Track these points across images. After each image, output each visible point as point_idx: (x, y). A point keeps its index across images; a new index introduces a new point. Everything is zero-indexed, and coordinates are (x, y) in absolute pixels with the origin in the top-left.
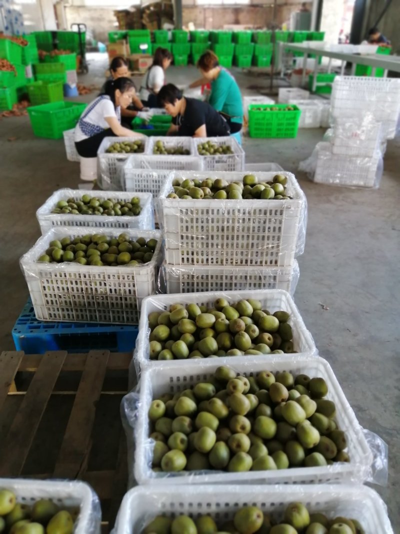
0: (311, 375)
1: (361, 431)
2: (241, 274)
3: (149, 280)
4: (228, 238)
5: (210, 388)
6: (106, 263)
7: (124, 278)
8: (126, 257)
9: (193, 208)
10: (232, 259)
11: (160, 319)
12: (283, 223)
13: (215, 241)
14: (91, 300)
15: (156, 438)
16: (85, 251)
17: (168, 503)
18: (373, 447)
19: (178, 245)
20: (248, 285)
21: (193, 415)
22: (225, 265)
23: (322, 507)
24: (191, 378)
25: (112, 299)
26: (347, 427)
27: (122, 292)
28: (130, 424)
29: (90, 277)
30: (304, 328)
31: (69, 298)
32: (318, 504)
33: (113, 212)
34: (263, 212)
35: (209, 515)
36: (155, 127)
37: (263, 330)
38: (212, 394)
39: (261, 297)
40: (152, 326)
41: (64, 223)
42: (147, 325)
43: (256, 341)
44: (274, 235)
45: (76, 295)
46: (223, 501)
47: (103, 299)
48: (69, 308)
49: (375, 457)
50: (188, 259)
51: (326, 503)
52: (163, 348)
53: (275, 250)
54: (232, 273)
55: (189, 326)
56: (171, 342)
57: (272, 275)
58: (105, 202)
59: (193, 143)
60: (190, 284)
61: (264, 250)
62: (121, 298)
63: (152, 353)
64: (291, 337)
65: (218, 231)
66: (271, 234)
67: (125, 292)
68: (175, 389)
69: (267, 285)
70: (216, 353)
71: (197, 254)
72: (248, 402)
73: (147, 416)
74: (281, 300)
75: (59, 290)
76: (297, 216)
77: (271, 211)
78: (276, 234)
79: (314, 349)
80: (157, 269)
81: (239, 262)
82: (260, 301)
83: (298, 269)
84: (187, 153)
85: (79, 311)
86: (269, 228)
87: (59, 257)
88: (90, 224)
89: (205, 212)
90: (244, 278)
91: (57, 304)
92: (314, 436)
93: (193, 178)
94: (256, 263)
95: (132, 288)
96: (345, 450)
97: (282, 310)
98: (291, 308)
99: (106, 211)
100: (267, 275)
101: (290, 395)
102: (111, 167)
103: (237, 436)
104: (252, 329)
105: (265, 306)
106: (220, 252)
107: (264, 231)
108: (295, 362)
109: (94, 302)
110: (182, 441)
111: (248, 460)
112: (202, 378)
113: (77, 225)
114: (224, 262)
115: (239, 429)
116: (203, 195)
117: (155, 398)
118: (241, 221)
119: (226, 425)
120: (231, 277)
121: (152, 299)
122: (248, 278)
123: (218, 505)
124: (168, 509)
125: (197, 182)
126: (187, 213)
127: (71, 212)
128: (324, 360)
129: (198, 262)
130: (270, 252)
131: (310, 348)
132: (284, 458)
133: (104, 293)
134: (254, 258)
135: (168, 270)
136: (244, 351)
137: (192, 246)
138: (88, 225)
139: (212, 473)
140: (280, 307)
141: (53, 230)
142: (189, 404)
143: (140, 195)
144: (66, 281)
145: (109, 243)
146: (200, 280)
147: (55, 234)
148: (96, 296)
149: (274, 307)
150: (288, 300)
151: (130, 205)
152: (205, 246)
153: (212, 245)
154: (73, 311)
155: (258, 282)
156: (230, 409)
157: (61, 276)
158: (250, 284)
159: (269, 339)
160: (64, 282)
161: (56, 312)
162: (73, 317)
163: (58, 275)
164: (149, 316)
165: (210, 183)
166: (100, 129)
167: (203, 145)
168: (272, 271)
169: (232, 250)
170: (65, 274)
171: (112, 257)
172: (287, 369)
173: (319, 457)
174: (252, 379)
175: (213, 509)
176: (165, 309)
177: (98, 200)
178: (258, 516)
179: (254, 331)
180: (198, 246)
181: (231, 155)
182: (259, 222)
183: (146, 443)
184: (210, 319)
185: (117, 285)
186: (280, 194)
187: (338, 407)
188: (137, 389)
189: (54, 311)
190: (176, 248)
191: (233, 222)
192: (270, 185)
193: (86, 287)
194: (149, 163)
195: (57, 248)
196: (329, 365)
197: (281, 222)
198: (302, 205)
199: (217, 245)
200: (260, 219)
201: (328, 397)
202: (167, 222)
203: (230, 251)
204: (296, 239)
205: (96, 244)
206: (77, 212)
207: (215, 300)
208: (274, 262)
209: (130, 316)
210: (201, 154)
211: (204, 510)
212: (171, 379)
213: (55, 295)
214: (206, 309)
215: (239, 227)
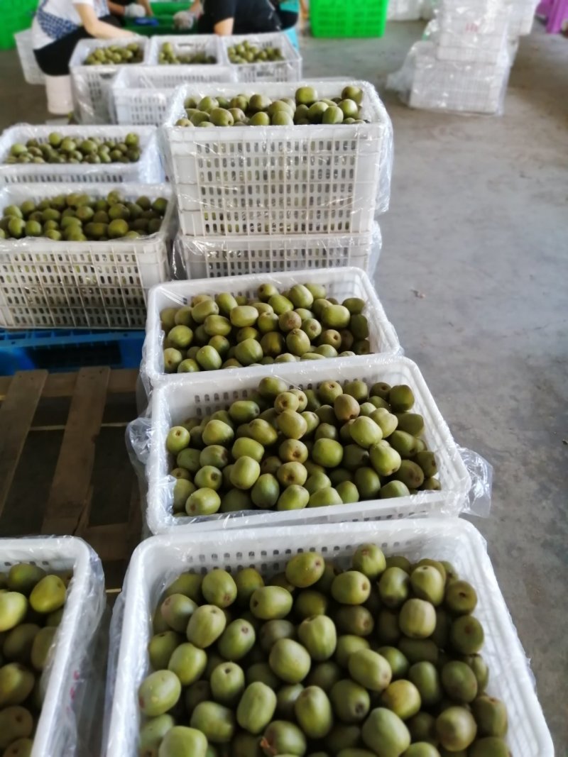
0: (392, 382)
1: (456, 450)
2: (295, 248)
3: (159, 261)
4: (273, 191)
5: (252, 407)
6: (91, 236)
7: (120, 260)
8: (120, 226)
9: (217, 141)
10: (281, 224)
11: (177, 318)
12: (356, 162)
13: (255, 196)
14: (74, 295)
15: (178, 476)
16: (59, 221)
17: (196, 555)
18: (473, 470)
19: (198, 204)
20: (307, 263)
21: (228, 444)
22: (272, 234)
23: (403, 547)
24: (226, 395)
25: (106, 293)
26: (438, 447)
27: (120, 281)
28: (140, 460)
29: (68, 259)
30: (385, 319)
31: (41, 292)
32: (397, 544)
33: (97, 159)
34: (325, 145)
35: (252, 567)
36: (161, 21)
37: (326, 326)
38: (255, 414)
39: (325, 280)
40: (167, 327)
41: (25, 179)
42: (159, 327)
43: (317, 342)
44: (343, 182)
45: (51, 288)
46: (270, 548)
47: (92, 293)
48: (44, 309)
49: (474, 482)
50: (215, 226)
51: (408, 543)
52: (185, 357)
53: (344, 208)
54: (283, 246)
55: (220, 326)
56: (195, 348)
57: (341, 246)
58: (85, 142)
59: (221, 44)
60: (222, 266)
61: (328, 207)
62: (119, 291)
63: (168, 365)
64: (367, 333)
65: (258, 179)
66: (339, 181)
67: (124, 280)
68: (204, 411)
69: (334, 263)
70: (260, 361)
71: (229, 217)
72: (304, 423)
73: (164, 448)
74: (353, 282)
75: (24, 281)
76: (377, 151)
77: (337, 143)
78: (347, 182)
79: (398, 347)
80: (170, 243)
81: (292, 228)
82: (324, 286)
83: (380, 237)
84: (213, 61)
85: (59, 311)
86: (336, 172)
87: (19, 231)
88: (64, 178)
89: (236, 148)
90: (300, 252)
91: (24, 302)
92: (393, 459)
93: (217, 95)
94: (318, 228)
95: (133, 274)
96: (436, 477)
97: (355, 297)
98: (368, 293)
99: (87, 157)
100: (333, 247)
101: (361, 409)
102: (93, 88)
103: (288, 465)
104: (311, 325)
105: (331, 293)
106: (262, 213)
107: (328, 177)
108: (370, 366)
109: (79, 298)
110: (214, 477)
111: (303, 495)
112: (240, 395)
113: (43, 180)
114: (271, 229)
115: (291, 457)
116: (232, 120)
117: (174, 423)
118: (291, 161)
119: (274, 453)
120: (282, 254)
121: (164, 287)
122: (307, 252)
123: (264, 553)
124: (197, 563)
125: (224, 102)
126: (208, 151)
127: (32, 161)
128: (411, 361)
129: (230, 231)
130: (338, 210)
131: (392, 346)
132: (353, 490)
133: (92, 283)
134: (315, 222)
135: (185, 245)
136: (300, 356)
137: (220, 206)
138: (61, 180)
139: (255, 514)
140: (352, 293)
141: (6, 190)
142: (223, 429)
143: (139, 130)
144: (33, 267)
145: (95, 207)
146: (236, 260)
147: (10, 196)
148: (81, 289)
149: (344, 293)
150: (363, 282)
151: (124, 147)
152: (239, 204)
153: (251, 202)
154: (50, 312)
155: (322, 259)
156: (280, 432)
157: (24, 259)
158: (310, 262)
159: (336, 338)
160: (30, 268)
161: (25, 315)
162: (51, 322)
163: (20, 258)
164: (161, 315)
165: (244, 101)
166: (71, 26)
167: (237, 48)
168: (341, 240)
169: (281, 210)
170: (30, 256)
171: (98, 228)
172: (359, 376)
173: (400, 486)
174: (311, 392)
175: (258, 559)
176: (185, 303)
177: (74, 141)
178: (318, 564)
179: (314, 328)
180: (229, 205)
181: (281, 62)
182: (321, 163)
183: (163, 482)
184: (251, 314)
185: (111, 270)
186: (352, 116)
187: (427, 421)
188: (148, 413)
189: (22, 313)
190: (195, 209)
191: (281, 164)
192: (337, 103)
193: (65, 274)
194: (152, 79)
195: (14, 218)
196: (416, 368)
197: (353, 162)
198: (384, 131)
199: (258, 202)
200: (321, 157)
201: (414, 410)
202: (178, 167)
203: (277, 211)
204: (375, 187)
205: (74, 208)
206: (41, 160)
207: (258, 287)
208: (344, 226)
209: (135, 316)
210: (233, 62)
211: (246, 561)
212: (197, 398)
213: (19, 289)
214: (245, 299)
215: (289, 171)
